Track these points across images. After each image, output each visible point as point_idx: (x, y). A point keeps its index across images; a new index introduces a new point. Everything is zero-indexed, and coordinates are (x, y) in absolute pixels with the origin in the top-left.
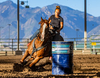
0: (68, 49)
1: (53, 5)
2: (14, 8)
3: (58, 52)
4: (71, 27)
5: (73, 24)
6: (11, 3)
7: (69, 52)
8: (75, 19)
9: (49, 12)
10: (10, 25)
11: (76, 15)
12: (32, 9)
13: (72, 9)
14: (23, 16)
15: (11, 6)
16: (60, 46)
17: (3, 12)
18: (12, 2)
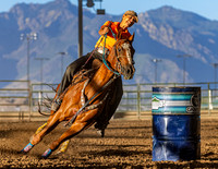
0: (188, 103)
1: (160, 9)
2: (72, 16)
3: (167, 111)
4: (203, 59)
5: (207, 51)
6: (66, 5)
7: (189, 111)
8: (212, 41)
9: (151, 26)
10: (63, 53)
11: (214, 31)
12: (114, 17)
13: (205, 19)
14: (93, 33)
15: (66, 12)
16: (169, 97)
17: (48, 25)
18: (69, 3)
